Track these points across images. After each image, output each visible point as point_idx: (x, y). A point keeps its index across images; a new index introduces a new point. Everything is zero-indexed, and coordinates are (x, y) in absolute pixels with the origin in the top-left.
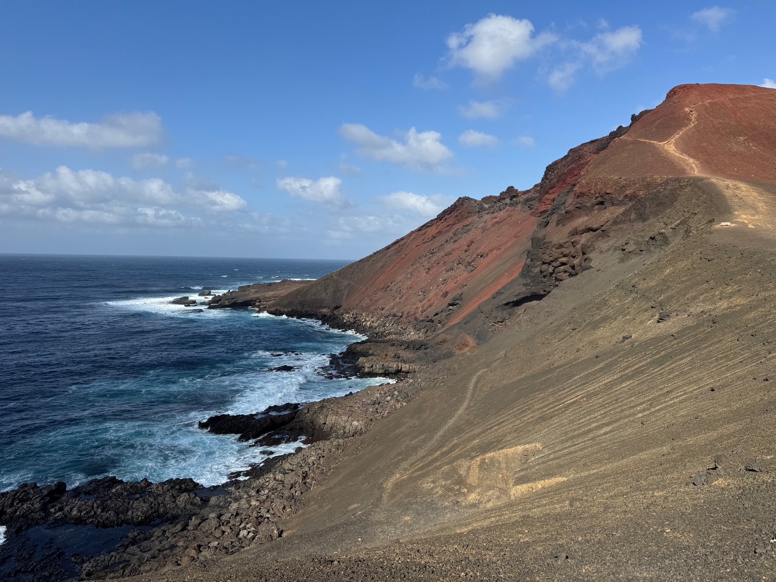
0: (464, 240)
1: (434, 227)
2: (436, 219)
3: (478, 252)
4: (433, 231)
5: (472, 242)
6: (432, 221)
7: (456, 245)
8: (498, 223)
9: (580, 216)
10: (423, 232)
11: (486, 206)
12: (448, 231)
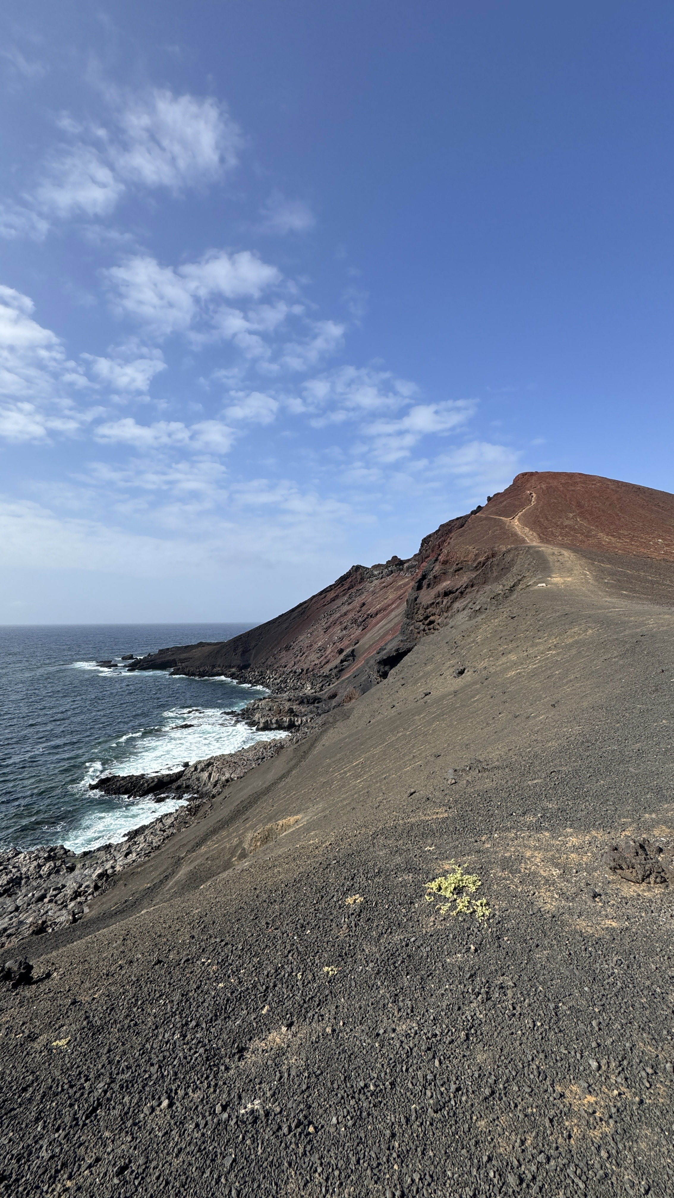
0: (357, 602)
1: (333, 591)
2: (334, 585)
3: (369, 612)
4: (332, 595)
5: (364, 604)
6: (331, 586)
7: (350, 607)
8: (384, 587)
9: (445, 580)
10: (323, 596)
11: (376, 573)
12: (344, 595)
